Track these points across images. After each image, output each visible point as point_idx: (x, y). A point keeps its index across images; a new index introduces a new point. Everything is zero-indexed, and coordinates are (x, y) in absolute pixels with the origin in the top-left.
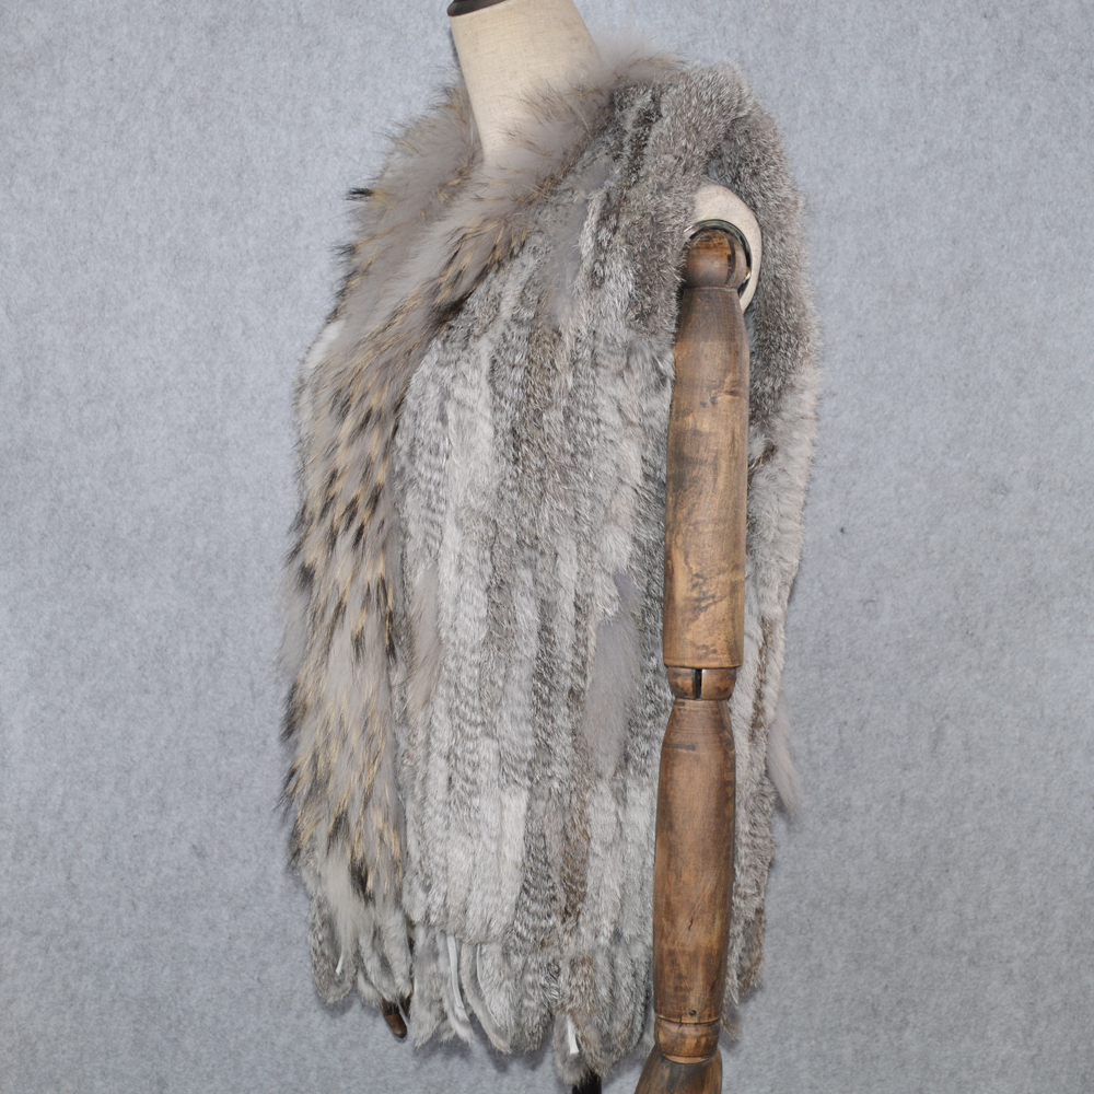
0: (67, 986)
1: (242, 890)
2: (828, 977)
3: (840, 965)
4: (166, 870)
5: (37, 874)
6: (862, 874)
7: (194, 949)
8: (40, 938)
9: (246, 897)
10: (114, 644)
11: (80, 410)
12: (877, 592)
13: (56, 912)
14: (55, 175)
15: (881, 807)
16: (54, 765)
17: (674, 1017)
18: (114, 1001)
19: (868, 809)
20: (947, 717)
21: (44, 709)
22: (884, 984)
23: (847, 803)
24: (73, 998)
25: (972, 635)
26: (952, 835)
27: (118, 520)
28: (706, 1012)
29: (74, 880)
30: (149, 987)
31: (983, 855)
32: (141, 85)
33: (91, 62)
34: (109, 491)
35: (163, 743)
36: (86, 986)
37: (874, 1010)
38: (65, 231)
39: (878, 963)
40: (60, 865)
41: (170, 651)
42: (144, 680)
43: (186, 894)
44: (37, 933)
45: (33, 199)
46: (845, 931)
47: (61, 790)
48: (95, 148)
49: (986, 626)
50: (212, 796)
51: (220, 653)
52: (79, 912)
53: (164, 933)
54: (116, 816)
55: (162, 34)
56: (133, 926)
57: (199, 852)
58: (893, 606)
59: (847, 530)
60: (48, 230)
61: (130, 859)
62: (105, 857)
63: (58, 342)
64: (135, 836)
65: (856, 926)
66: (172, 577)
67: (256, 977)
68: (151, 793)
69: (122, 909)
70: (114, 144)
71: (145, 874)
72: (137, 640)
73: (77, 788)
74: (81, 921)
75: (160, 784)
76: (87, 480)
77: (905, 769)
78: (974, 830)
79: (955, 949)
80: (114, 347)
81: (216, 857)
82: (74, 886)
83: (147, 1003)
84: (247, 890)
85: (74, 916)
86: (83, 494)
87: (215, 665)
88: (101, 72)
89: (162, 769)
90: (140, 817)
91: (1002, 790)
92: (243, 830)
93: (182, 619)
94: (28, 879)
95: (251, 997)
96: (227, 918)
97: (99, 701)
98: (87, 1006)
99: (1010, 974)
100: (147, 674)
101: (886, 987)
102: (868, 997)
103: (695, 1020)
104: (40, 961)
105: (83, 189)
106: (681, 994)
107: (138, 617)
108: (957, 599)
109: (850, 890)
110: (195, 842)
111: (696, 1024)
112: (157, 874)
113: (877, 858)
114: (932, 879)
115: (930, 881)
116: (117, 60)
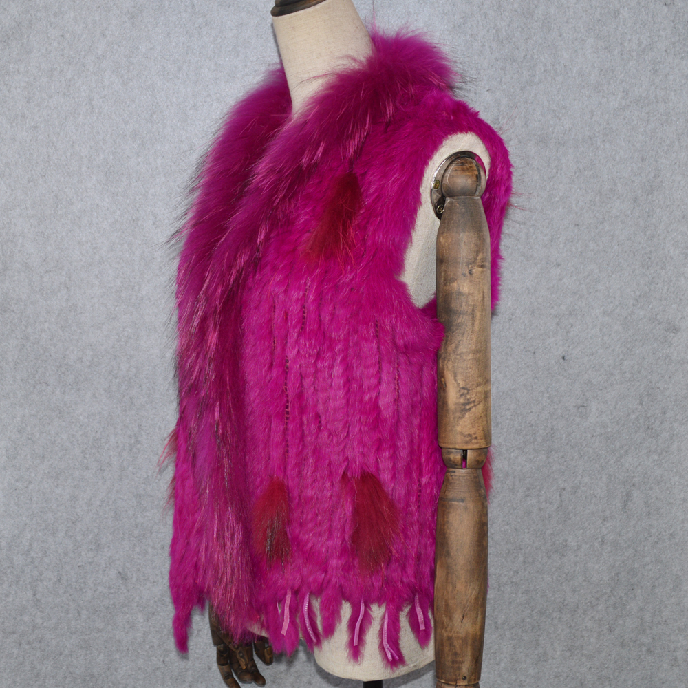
0: (34, 668)
1: (152, 601)
2: (550, 661)
3: (558, 653)
4: (100, 589)
5: (13, 592)
6: (574, 591)
7: (120, 641)
8: (15, 636)
9: (155, 607)
10: (64, 436)
11: (41, 277)
12: (587, 400)
13: (26, 618)
14: (23, 116)
15: (588, 546)
16: (24, 519)
17: (452, 681)
18: (66, 677)
19: (579, 547)
20: (634, 485)
21: (17, 481)
22: (588, 666)
23: (564, 543)
24: (38, 675)
25: (652, 429)
26: (636, 566)
27: (67, 352)
28: (473, 677)
29: (39, 596)
30: (89, 668)
31: (657, 579)
32: (83, 53)
33: (48, 38)
34: (61, 332)
35: (98, 503)
36: (47, 668)
37: (582, 684)
38: (31, 154)
39: (585, 652)
40: (29, 586)
41: (103, 440)
42: (85, 461)
43: (114, 604)
44: (14, 633)
45: (8, 132)
46: (562, 630)
47: (29, 536)
48: (51, 97)
49: (661, 423)
50: (132, 539)
51: (138, 442)
52: (42, 618)
53: (99, 631)
54: (66, 554)
55: (97, 18)
56: (78, 627)
57: (123, 576)
58: (597, 409)
59: (566, 358)
60: (19, 154)
61: (76, 582)
62: (59, 580)
63: (26, 231)
64: (79, 566)
65: (570, 627)
66: (105, 391)
67: (161, 660)
68: (90, 537)
69: (70, 615)
70: (64, 94)
71: (86, 592)
72: (80, 433)
73: (40, 534)
74: (43, 624)
75: (96, 531)
76: (47, 325)
77: (604, 520)
78: (652, 562)
79: (638, 642)
80: (64, 234)
81: (134, 579)
82: (38, 600)
83: (88, 678)
84: (155, 602)
85: (39, 621)
86: (43, 335)
87: (134, 450)
88: (55, 44)
89: (98, 521)
90: (83, 553)
91: (671, 534)
92: (152, 561)
93: (111, 419)
94: (7, 596)
95: (158, 673)
96: (142, 620)
97: (55, 474)
98: (47, 681)
99: (676, 659)
100: (87, 456)
101: (590, 668)
102: (578, 674)
103: (466, 683)
104: (16, 651)
105: (42, 125)
106: (456, 665)
107: (81, 417)
108: (642, 404)
109: (566, 602)
110: (120, 570)
111: (466, 685)
112: (95, 591)
113: (585, 581)
114: (623, 595)
115: (621, 597)
116: (67, 36)
